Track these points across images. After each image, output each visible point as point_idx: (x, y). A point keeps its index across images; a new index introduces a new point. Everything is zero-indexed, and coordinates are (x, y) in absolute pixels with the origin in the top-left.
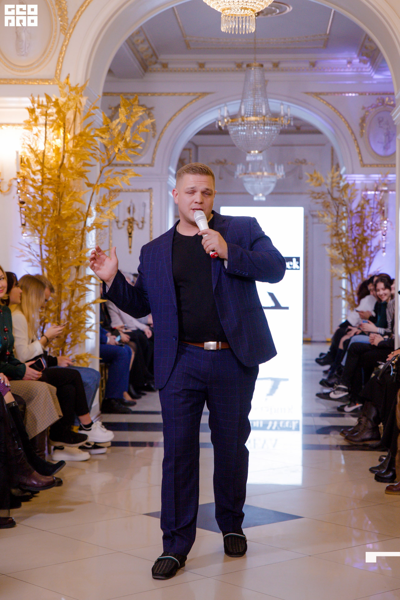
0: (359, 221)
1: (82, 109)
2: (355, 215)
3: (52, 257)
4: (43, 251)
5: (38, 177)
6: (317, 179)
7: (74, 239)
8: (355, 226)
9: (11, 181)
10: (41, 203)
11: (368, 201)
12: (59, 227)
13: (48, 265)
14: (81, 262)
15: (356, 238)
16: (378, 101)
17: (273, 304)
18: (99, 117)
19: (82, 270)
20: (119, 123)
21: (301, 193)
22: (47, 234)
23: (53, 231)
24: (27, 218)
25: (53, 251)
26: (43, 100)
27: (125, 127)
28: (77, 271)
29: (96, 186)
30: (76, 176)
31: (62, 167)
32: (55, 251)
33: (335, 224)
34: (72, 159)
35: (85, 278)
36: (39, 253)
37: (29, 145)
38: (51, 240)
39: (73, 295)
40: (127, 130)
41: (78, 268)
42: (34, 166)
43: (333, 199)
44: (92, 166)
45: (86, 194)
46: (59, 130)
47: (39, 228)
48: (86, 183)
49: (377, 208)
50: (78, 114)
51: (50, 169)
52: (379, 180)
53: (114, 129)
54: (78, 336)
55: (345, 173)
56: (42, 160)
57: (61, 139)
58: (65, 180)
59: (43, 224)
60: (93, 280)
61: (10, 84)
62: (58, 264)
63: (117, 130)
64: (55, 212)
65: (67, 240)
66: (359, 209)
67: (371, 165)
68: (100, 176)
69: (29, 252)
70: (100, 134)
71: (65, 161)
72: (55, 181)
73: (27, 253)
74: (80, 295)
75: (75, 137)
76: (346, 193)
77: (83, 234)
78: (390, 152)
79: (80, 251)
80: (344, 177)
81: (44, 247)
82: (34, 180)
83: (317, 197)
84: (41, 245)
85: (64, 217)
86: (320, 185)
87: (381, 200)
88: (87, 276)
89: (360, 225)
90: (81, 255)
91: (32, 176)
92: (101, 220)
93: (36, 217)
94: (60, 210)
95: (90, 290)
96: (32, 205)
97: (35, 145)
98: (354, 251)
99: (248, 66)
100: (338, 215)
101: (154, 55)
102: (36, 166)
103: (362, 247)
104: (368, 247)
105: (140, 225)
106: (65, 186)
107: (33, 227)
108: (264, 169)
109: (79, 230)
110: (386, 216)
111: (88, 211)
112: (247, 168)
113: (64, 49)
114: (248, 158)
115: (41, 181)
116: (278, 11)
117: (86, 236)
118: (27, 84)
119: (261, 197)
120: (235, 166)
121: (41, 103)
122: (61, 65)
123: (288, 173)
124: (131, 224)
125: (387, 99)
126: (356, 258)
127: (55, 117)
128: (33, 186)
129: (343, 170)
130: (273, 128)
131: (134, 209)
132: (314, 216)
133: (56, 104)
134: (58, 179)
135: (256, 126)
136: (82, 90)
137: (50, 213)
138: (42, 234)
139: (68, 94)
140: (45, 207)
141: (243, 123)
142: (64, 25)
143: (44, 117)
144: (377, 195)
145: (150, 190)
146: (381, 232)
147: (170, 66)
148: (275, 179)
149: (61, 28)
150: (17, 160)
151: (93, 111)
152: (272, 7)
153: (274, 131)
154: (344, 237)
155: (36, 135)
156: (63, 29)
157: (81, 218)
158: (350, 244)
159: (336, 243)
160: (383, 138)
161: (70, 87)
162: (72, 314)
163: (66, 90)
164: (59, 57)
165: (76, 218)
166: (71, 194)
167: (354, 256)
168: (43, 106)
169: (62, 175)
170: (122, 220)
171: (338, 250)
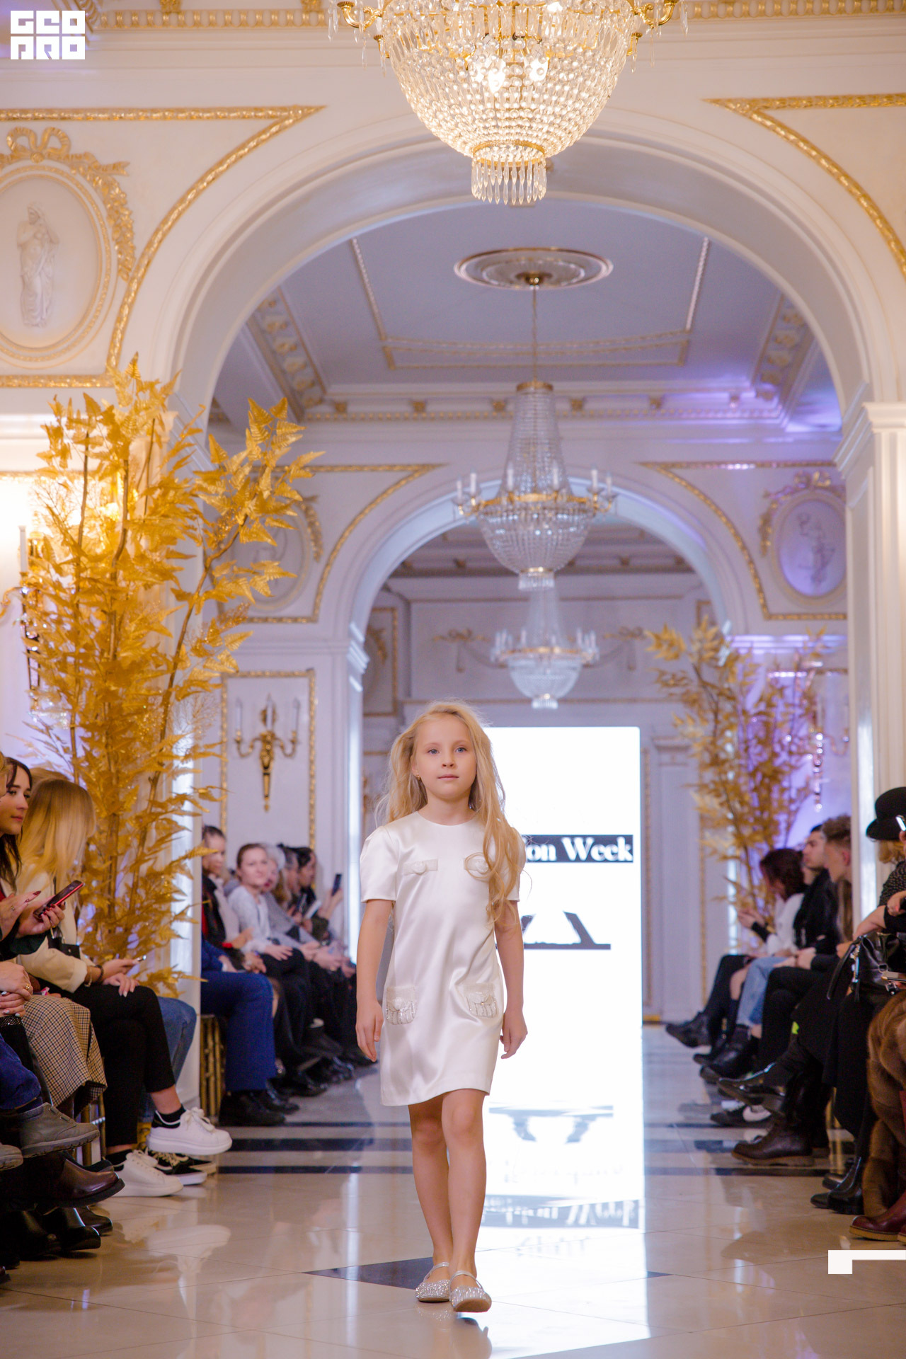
0: (762, 734)
1: (163, 439)
2: (755, 720)
3: (95, 753)
4: (78, 740)
5: (68, 581)
6: (671, 645)
7: (147, 716)
8: (754, 742)
9: (7, 594)
10: (75, 635)
11: (781, 690)
12: (113, 688)
13: (90, 771)
14: (161, 764)
15: (756, 769)
16: (797, 480)
17: (576, 939)
18: (202, 461)
19: (164, 784)
20: (246, 460)
21: (633, 701)
22: (87, 705)
23: (100, 697)
24: (43, 669)
25: (99, 741)
26: (84, 416)
27: (258, 469)
28: (152, 786)
29: (196, 597)
30: (151, 577)
31: (121, 557)
32: (104, 740)
33: (709, 739)
34: (143, 543)
35: (170, 800)
36: (69, 745)
37: (49, 508)
38: (96, 717)
39: (143, 840)
40: (264, 476)
41: (154, 781)
42: (59, 555)
43: (704, 685)
44: (186, 557)
45: (170, 616)
46: (114, 484)
47: (71, 691)
48: (173, 590)
49: (800, 706)
50: (156, 447)
51: (98, 559)
52: (804, 648)
53: (235, 474)
54: (154, 932)
55: (731, 633)
56: (77, 546)
57: (118, 502)
58: (128, 586)
59: (77, 681)
60: (187, 806)
61: (9, 386)
62: (110, 770)
63: (241, 476)
64: (106, 655)
65: (130, 715)
66: (762, 707)
67: (786, 616)
68: (204, 578)
69: (46, 743)
70: (205, 485)
71: (130, 549)
72: (105, 584)
73: (41, 747)
74: (159, 838)
75: (149, 491)
76: (733, 673)
77: (166, 703)
78: (825, 586)
79: (161, 742)
80: (728, 639)
81: (80, 732)
82: (58, 586)
83: (672, 682)
84: (72, 729)
85: (126, 665)
86: (677, 656)
87: (810, 688)
88: (174, 796)
89: (767, 740)
90: (161, 750)
91: (54, 576)
92: (206, 674)
93: (63, 666)
94: (115, 650)
95: (183, 828)
96: (54, 640)
97: (63, 509)
98: (752, 799)
99: (519, 388)
100: (716, 721)
101: (317, 381)
102: (62, 554)
103: (769, 790)
104: (783, 790)
105: (289, 750)
106: (127, 599)
107: (56, 688)
108: (554, 640)
109: (160, 694)
110: (820, 724)
111: (178, 653)
112: (517, 639)
113: (126, 311)
114: (523, 585)
115: (74, 586)
116: (583, 274)
117: (172, 709)
118: (45, 386)
119: (548, 702)
120: (490, 641)
121: (75, 416)
122: (118, 345)
123: (605, 658)
124: (268, 747)
125: (816, 476)
126: (758, 813)
127: (106, 446)
128: (56, 598)
129: (726, 628)
130: (576, 518)
131: (274, 712)
132: (660, 749)
133: (109, 417)
134: (112, 583)
135: (538, 514)
136: (165, 395)
137: (94, 656)
138: (75, 705)
139: (135, 398)
140: (84, 643)
141: (511, 507)
142: (127, 260)
143: (82, 447)
144: (800, 678)
145: (310, 671)
146: (809, 757)
147: (352, 409)
148: (577, 663)
149: (120, 266)
150: (21, 548)
151: (190, 439)
152: (570, 262)
153: (578, 526)
154: (732, 768)
155: (65, 485)
156: (125, 269)
157: (163, 667)
158: (746, 785)
159: (714, 782)
160: (810, 558)
161: (139, 382)
162: (140, 883)
163: (131, 388)
164: (115, 329)
165: (153, 667)
166: (140, 617)
167: (753, 809)
168: (79, 421)
169: (121, 573)
170: (248, 737)
171: (718, 796)
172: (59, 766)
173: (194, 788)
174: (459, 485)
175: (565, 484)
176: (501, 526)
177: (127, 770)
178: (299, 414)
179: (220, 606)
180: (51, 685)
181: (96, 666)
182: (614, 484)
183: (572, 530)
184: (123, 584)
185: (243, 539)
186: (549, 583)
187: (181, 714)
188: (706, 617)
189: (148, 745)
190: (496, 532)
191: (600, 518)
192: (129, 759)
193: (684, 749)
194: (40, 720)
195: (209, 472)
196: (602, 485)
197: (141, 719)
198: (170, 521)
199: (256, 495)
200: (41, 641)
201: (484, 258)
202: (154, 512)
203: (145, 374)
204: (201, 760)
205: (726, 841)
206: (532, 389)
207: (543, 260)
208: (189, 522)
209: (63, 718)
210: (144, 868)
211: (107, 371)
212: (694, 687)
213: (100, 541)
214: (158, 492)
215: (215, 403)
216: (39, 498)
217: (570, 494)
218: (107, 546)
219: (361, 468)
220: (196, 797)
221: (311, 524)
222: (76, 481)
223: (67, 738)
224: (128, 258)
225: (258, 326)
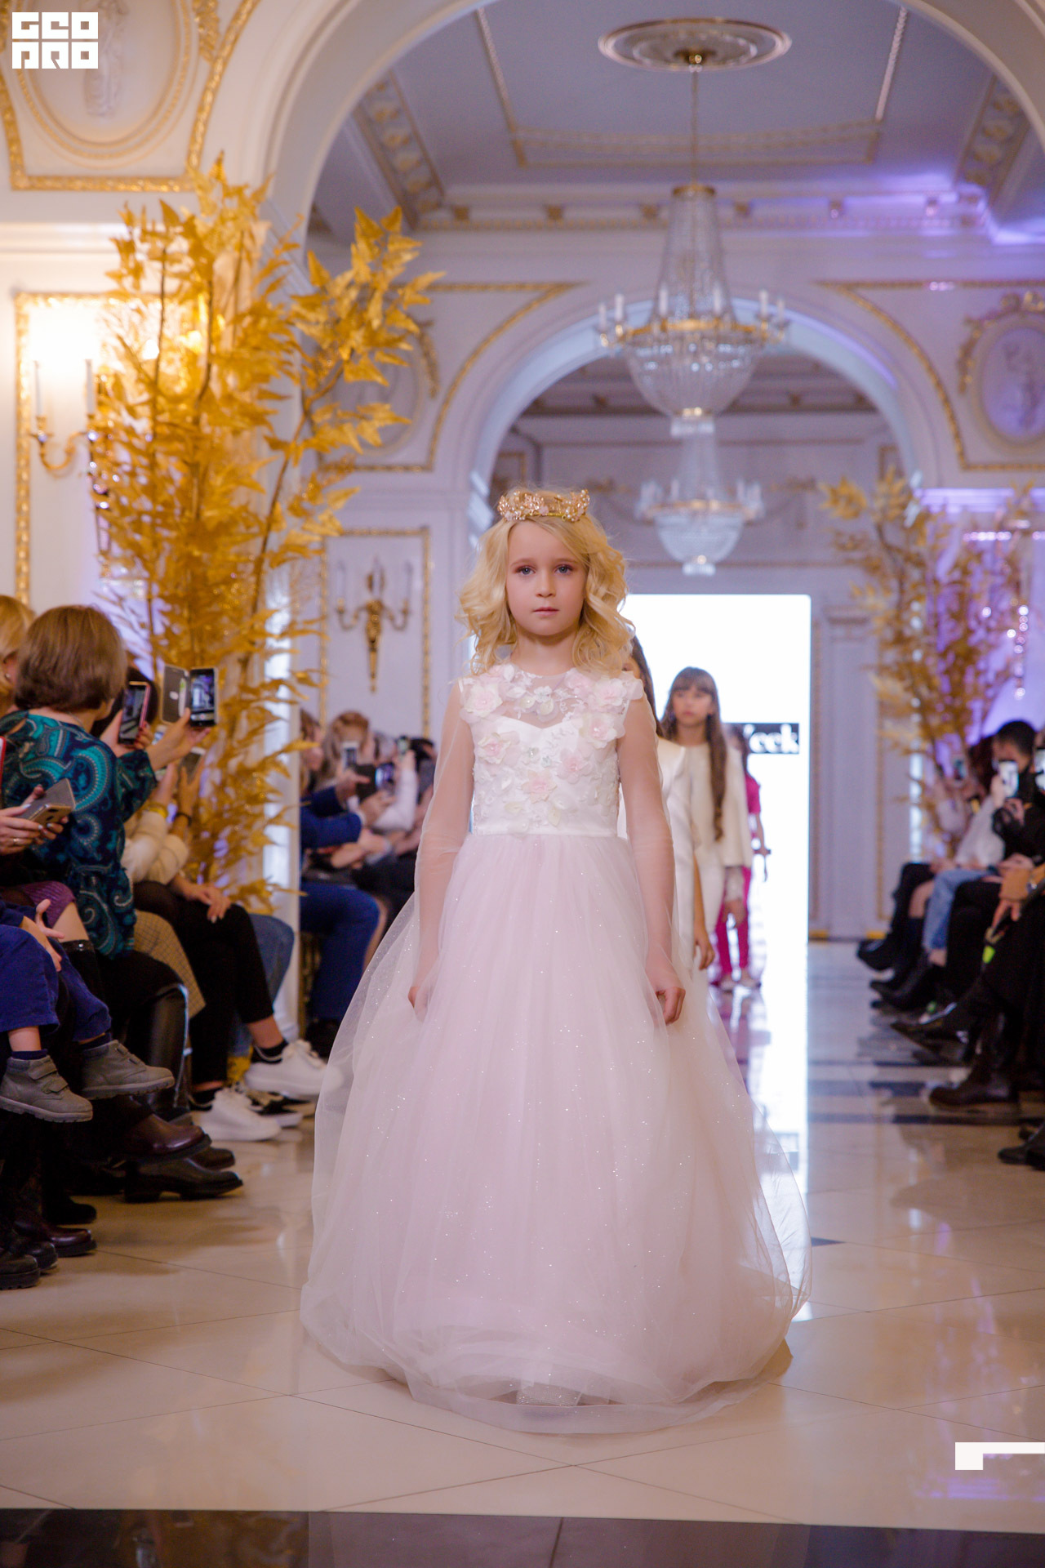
0: (955, 607)
1: (255, 255)
2: (946, 591)
3: (176, 629)
4: (156, 614)
5: (142, 425)
6: (850, 500)
7: (236, 586)
8: (945, 617)
9: (72, 439)
10: (151, 490)
11: (980, 556)
12: (196, 553)
13: (170, 651)
14: (253, 643)
15: (948, 649)
16: (1004, 303)
18: (300, 283)
19: (256, 666)
20: (350, 285)
21: (802, 564)
22: (166, 573)
23: (181, 563)
24: (115, 529)
25: (181, 615)
26: (160, 228)
27: (366, 293)
28: (242, 668)
29: (293, 446)
30: (240, 421)
31: (204, 398)
32: (186, 614)
33: (892, 613)
34: (231, 380)
35: (264, 686)
36: (145, 619)
37: (120, 338)
38: (177, 586)
39: (232, 732)
40: (373, 302)
41: (245, 663)
42: (132, 395)
43: (889, 548)
44: (281, 398)
45: (263, 467)
46: (196, 309)
47: (147, 556)
48: (266, 438)
49: (1001, 573)
50: (245, 266)
51: (176, 400)
52: (1007, 505)
53: (340, 299)
54: (245, 838)
55: (923, 486)
56: (153, 384)
57: (201, 332)
58: (213, 431)
59: (155, 545)
60: (283, 692)
61: (71, 189)
62: (192, 648)
63: (346, 302)
64: (187, 513)
65: (217, 585)
66: (957, 575)
67: (987, 467)
68: (302, 424)
69: (119, 617)
70: (303, 312)
71: (215, 387)
72: (187, 430)
74: (250, 728)
75: (238, 318)
76: (922, 535)
77: (258, 571)
79: (252, 616)
80: (918, 493)
81: (159, 604)
82: (130, 431)
83: (850, 545)
84: (149, 600)
85: (211, 526)
86: (856, 515)
87: (1014, 552)
88: (267, 680)
89: (962, 610)
90: (252, 627)
91: (127, 419)
92: (305, 538)
93: (138, 525)
94: (199, 509)
95: (276, 718)
96: (127, 496)
97: (136, 339)
98: (943, 683)
99: (677, 192)
100: (902, 591)
101: (434, 182)
102: (137, 395)
103: (963, 673)
104: (978, 673)
105: (399, 620)
106: (212, 448)
107: (129, 553)
108: (710, 492)
109: (250, 561)
110: (1024, 593)
111: (272, 512)
112: (667, 491)
113: (209, 98)
114: (676, 430)
115: (150, 432)
116: (753, 51)
117: (266, 578)
118: (114, 189)
119: (702, 566)
120: (635, 493)
121: (149, 227)
122: (199, 139)
123: (771, 513)
124: (375, 618)
125: (1028, 297)
126: (948, 700)
127: (187, 264)
128: (130, 446)
129: (915, 480)
130: (741, 350)
131: (382, 579)
132: (834, 622)
133: (189, 230)
134: (194, 428)
135: (697, 346)
136: (256, 202)
137: (173, 515)
138: (152, 572)
139: (220, 205)
140: (161, 499)
141: (663, 337)
142: (208, 35)
143: (158, 265)
144: (1004, 542)
145: (424, 530)
146: (1011, 634)
147: (476, 215)
148: (738, 520)
149: (202, 43)
150: (88, 385)
151: (285, 256)
152: (738, 36)
153: (743, 359)
154: (918, 646)
155: (138, 311)
156: (207, 46)
157: (255, 529)
158: (935, 666)
159: (898, 663)
160: (1018, 397)
161: (225, 187)
162: (229, 781)
163: (216, 194)
164: (196, 121)
165: (242, 528)
166: (229, 468)
167: (942, 696)
168: (154, 234)
169: (205, 417)
170: (351, 606)
171: (901, 678)
172: (134, 644)
173: (292, 672)
174: (602, 309)
175: (728, 309)
176: (652, 359)
177: (213, 649)
178: (413, 223)
179: (320, 456)
180: (124, 548)
181: (176, 527)
182: (788, 307)
183: (736, 364)
184: (207, 430)
185: (349, 377)
186: (708, 428)
187: (276, 584)
188: (891, 468)
189: (237, 621)
190: (646, 365)
191: (770, 349)
192: (215, 636)
193: (862, 622)
194: (112, 590)
195: (307, 297)
196: (773, 310)
197: (229, 589)
198: (262, 355)
199: (364, 323)
200: (112, 496)
201: (635, 32)
202: (243, 343)
203: (232, 177)
204: (299, 639)
205: (910, 733)
206: (690, 193)
207: (707, 34)
208: (284, 356)
209: (138, 587)
210: (233, 764)
211: (186, 172)
212: (875, 552)
213: (179, 378)
214: (247, 321)
215: (314, 209)
216: (108, 326)
217: (734, 319)
218: (188, 383)
219: (485, 287)
220: (294, 682)
221: (426, 355)
222: (151, 306)
223: (142, 611)
224: (211, 33)
225: (365, 117)
